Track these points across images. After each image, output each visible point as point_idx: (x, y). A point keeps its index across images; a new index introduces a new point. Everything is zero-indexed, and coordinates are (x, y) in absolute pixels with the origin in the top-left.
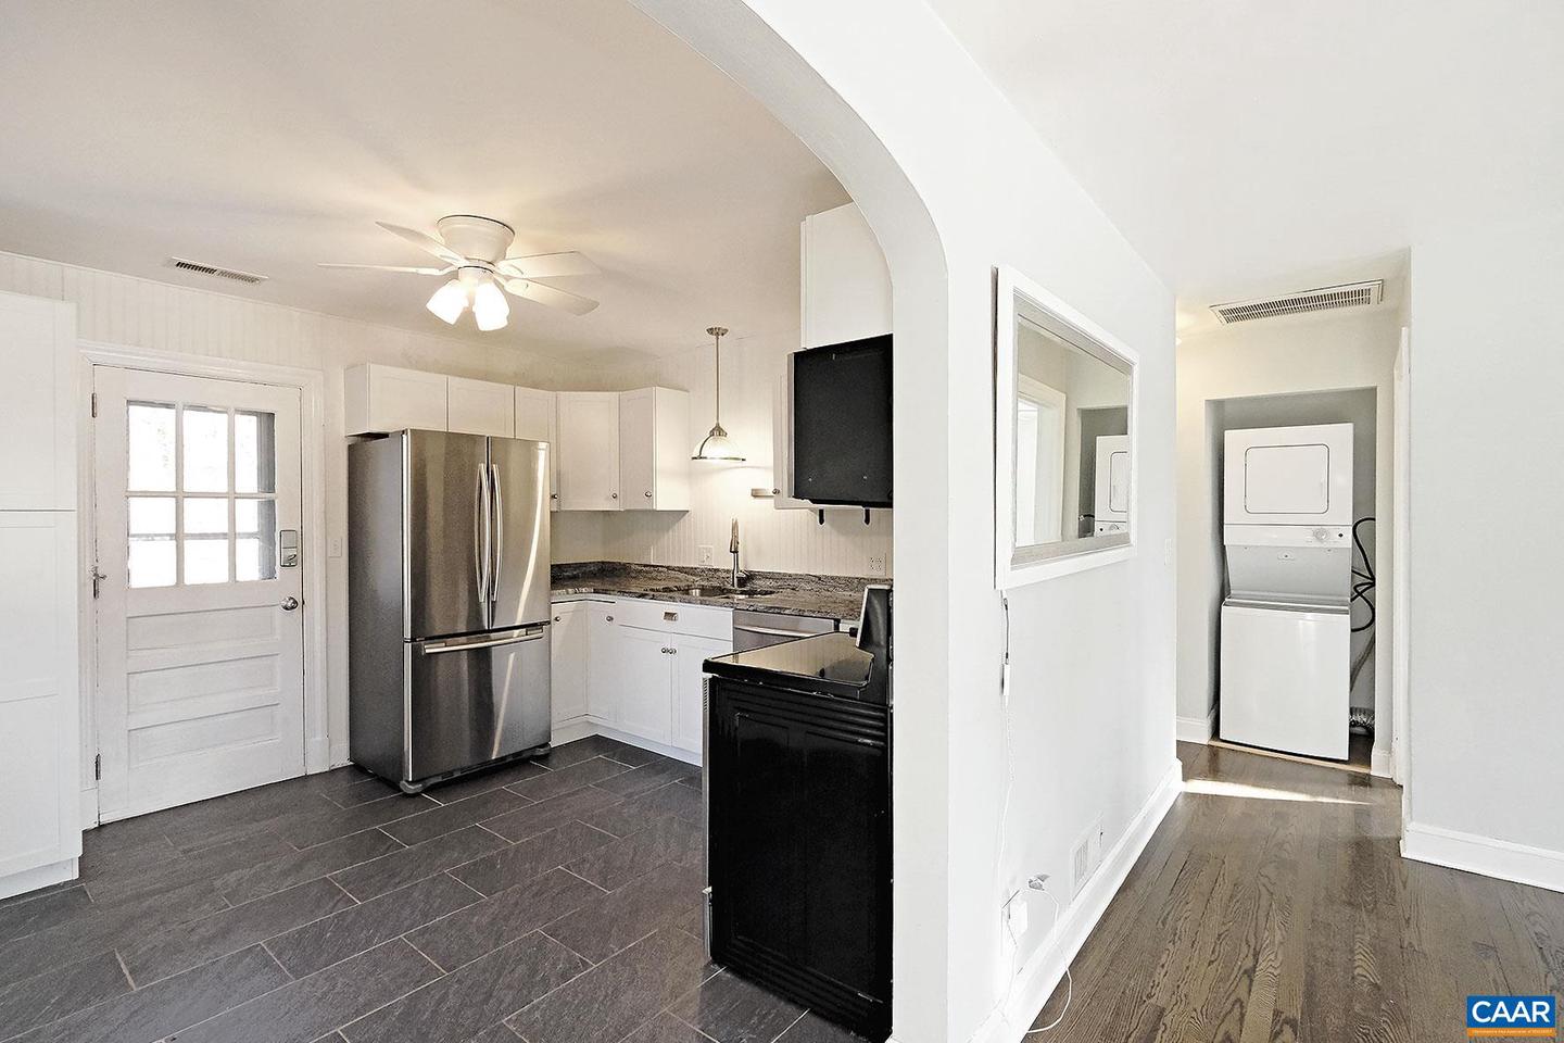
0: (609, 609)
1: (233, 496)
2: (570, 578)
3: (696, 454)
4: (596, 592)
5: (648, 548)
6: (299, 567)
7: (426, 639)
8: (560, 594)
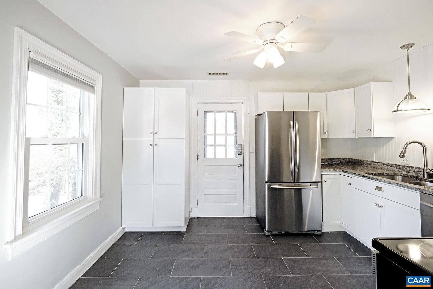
0: (349, 180)
1: (227, 135)
2: (335, 164)
3: (395, 109)
4: (343, 171)
5: (373, 154)
6: (242, 155)
7: (272, 182)
8: (325, 171)
